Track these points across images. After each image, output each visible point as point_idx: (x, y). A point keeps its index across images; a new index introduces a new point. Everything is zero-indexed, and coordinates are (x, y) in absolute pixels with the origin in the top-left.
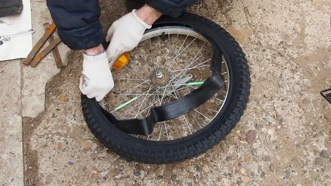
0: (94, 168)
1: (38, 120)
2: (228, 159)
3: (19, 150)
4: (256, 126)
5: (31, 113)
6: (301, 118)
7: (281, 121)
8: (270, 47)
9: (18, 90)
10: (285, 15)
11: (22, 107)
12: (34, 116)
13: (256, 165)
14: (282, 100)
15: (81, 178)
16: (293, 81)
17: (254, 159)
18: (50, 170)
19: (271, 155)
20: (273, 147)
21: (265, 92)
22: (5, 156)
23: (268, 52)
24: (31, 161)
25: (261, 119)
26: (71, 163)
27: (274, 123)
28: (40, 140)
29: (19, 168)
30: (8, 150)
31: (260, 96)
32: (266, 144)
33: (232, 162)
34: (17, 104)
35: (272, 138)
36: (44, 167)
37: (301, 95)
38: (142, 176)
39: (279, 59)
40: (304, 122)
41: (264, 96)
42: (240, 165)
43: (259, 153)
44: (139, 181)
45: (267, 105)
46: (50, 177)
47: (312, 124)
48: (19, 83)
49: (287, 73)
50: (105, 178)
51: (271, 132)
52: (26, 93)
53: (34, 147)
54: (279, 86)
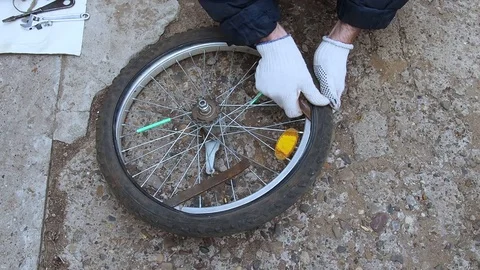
1: (74, 148)
2: (340, 249)
3: (41, 188)
4: (390, 208)
5: (66, 136)
6: (458, 207)
7: (429, 206)
8: (429, 93)
9: (53, 100)
10: (460, 48)
11: (56, 126)
12: (70, 142)
13: (381, 265)
14: (435, 175)
15: (123, 241)
16: (455, 150)
17: (379, 257)
18: (81, 224)
19: (405, 254)
20: (410, 244)
21: (411, 160)
22: (20, 193)
23: (425, 99)
24: (56, 204)
25: (399, 199)
26: (111, 219)
27: (417, 208)
28: (73, 178)
29: (37, 211)
30: (26, 185)
31: (402, 164)
32: (401, 236)
33: (346, 255)
34: (48, 119)
35: (411, 230)
36: (74, 218)
37: (465, 172)
38: (211, 254)
39: (439, 114)
40: (462, 214)
41: (409, 165)
42: (356, 261)
43: (388, 248)
44: (205, 260)
45: (410, 179)
46: (79, 234)
47: (473, 218)
48: (56, 90)
49: (449, 137)
50: (157, 248)
51: (410, 220)
52: (63, 105)
53: (63, 186)
54: (434, 154)
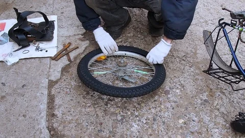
0: (84, 102)
1: (56, 82)
2: (155, 101)
3: (46, 92)
4: (170, 88)
5: (53, 78)
6: (194, 85)
7: (184, 86)
8: (179, 57)
9: (48, 69)
10: (187, 45)
11: (49, 76)
12: (55, 80)
13: (170, 104)
14: (184, 78)
16: (190, 71)
17: (169, 102)
18: (61, 103)
19: (178, 100)
20: (179, 97)
21: (175, 75)
22: (38, 94)
23: (177, 59)
24: (51, 99)
25: (173, 85)
26: (71, 100)
27: (180, 87)
28: (56, 90)
29: (45, 100)
30: (40, 92)
31: (173, 76)
32: (175, 96)
33: (157, 103)
34: (46, 75)
35: (178, 94)
36: (58, 101)
37: (194, 77)
38: (109, 106)
39: (183, 62)
40: (195, 87)
42: (161, 104)
43: (171, 99)
44: (107, 108)
45: (176, 80)
46: (60, 106)
47: (200, 88)
48: (48, 66)
49: (187, 68)
50: (89, 107)
51: (178, 91)
52: (51, 70)
53: (53, 93)
54: (183, 73)
